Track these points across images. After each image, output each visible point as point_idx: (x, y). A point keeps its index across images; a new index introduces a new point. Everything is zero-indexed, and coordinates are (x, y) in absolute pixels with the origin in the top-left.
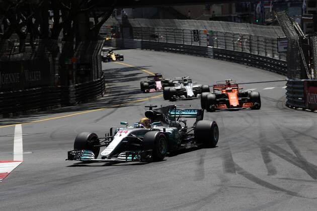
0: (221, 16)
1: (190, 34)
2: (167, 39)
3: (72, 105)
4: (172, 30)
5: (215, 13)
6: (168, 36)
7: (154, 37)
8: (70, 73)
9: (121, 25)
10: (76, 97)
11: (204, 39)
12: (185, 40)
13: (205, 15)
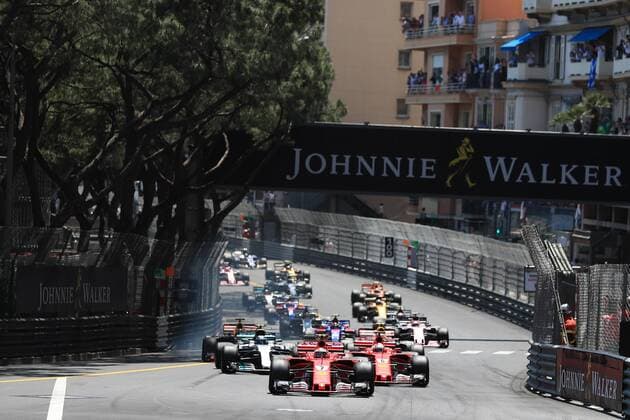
0: (435, 217)
1: (379, 245)
2: (338, 249)
3: (162, 350)
4: (349, 235)
5: (426, 212)
6: (341, 243)
8: (162, 294)
9: (261, 216)
10: (168, 337)
11: (403, 254)
12: (370, 253)
13: (409, 213)
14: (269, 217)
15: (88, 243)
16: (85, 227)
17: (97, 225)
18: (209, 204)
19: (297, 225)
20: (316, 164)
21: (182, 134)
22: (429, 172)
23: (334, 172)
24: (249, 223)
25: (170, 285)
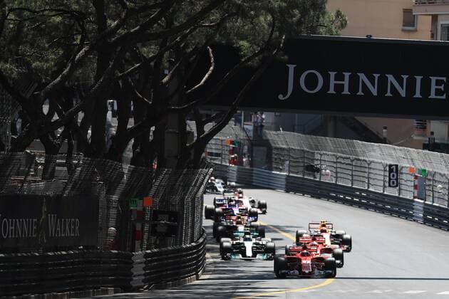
0: (446, 142)
1: (382, 173)
2: (337, 177)
3: (137, 289)
4: (348, 161)
5: (435, 136)
6: (339, 170)
7: (313, 170)
8: (138, 227)
9: (249, 140)
10: (145, 275)
11: (409, 183)
12: (371, 181)
13: (415, 138)
14: (258, 141)
15: (54, 169)
16: (51, 150)
17: (64, 148)
18: (192, 126)
19: (289, 150)
20: (311, 82)
21: (161, 47)
22: (438, 92)
23: (332, 91)
24: (237, 148)
25: (147, 217)
